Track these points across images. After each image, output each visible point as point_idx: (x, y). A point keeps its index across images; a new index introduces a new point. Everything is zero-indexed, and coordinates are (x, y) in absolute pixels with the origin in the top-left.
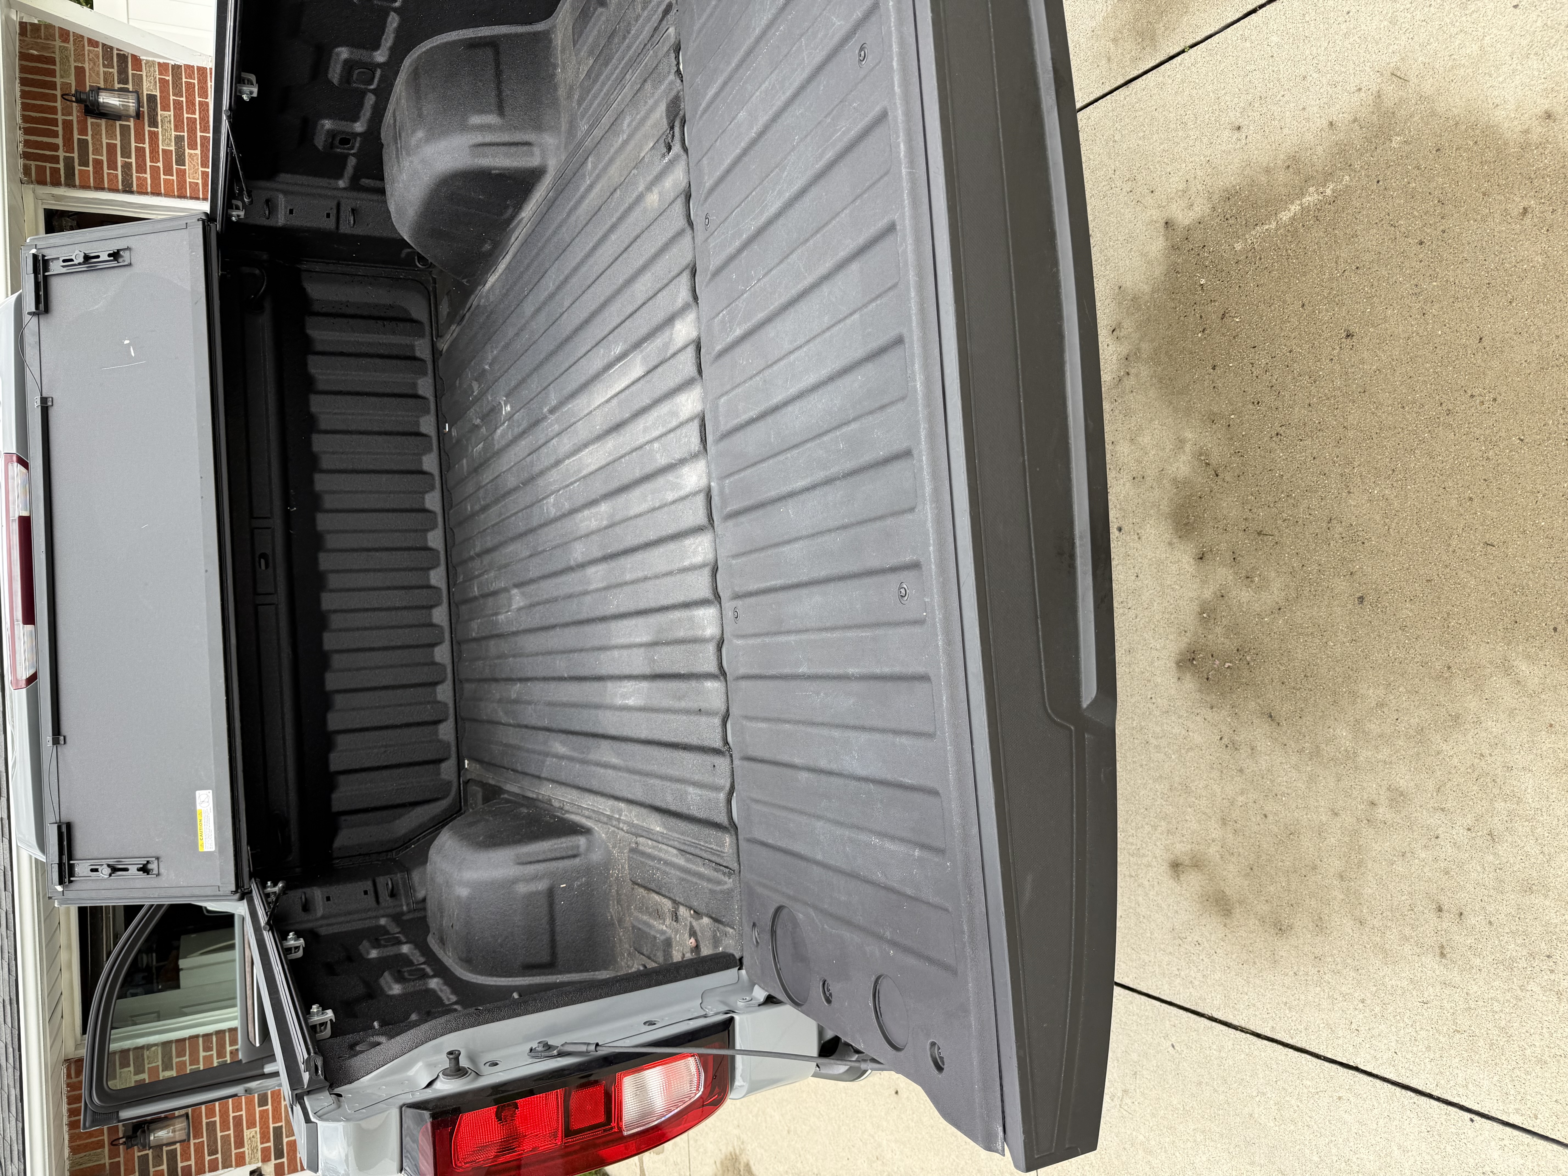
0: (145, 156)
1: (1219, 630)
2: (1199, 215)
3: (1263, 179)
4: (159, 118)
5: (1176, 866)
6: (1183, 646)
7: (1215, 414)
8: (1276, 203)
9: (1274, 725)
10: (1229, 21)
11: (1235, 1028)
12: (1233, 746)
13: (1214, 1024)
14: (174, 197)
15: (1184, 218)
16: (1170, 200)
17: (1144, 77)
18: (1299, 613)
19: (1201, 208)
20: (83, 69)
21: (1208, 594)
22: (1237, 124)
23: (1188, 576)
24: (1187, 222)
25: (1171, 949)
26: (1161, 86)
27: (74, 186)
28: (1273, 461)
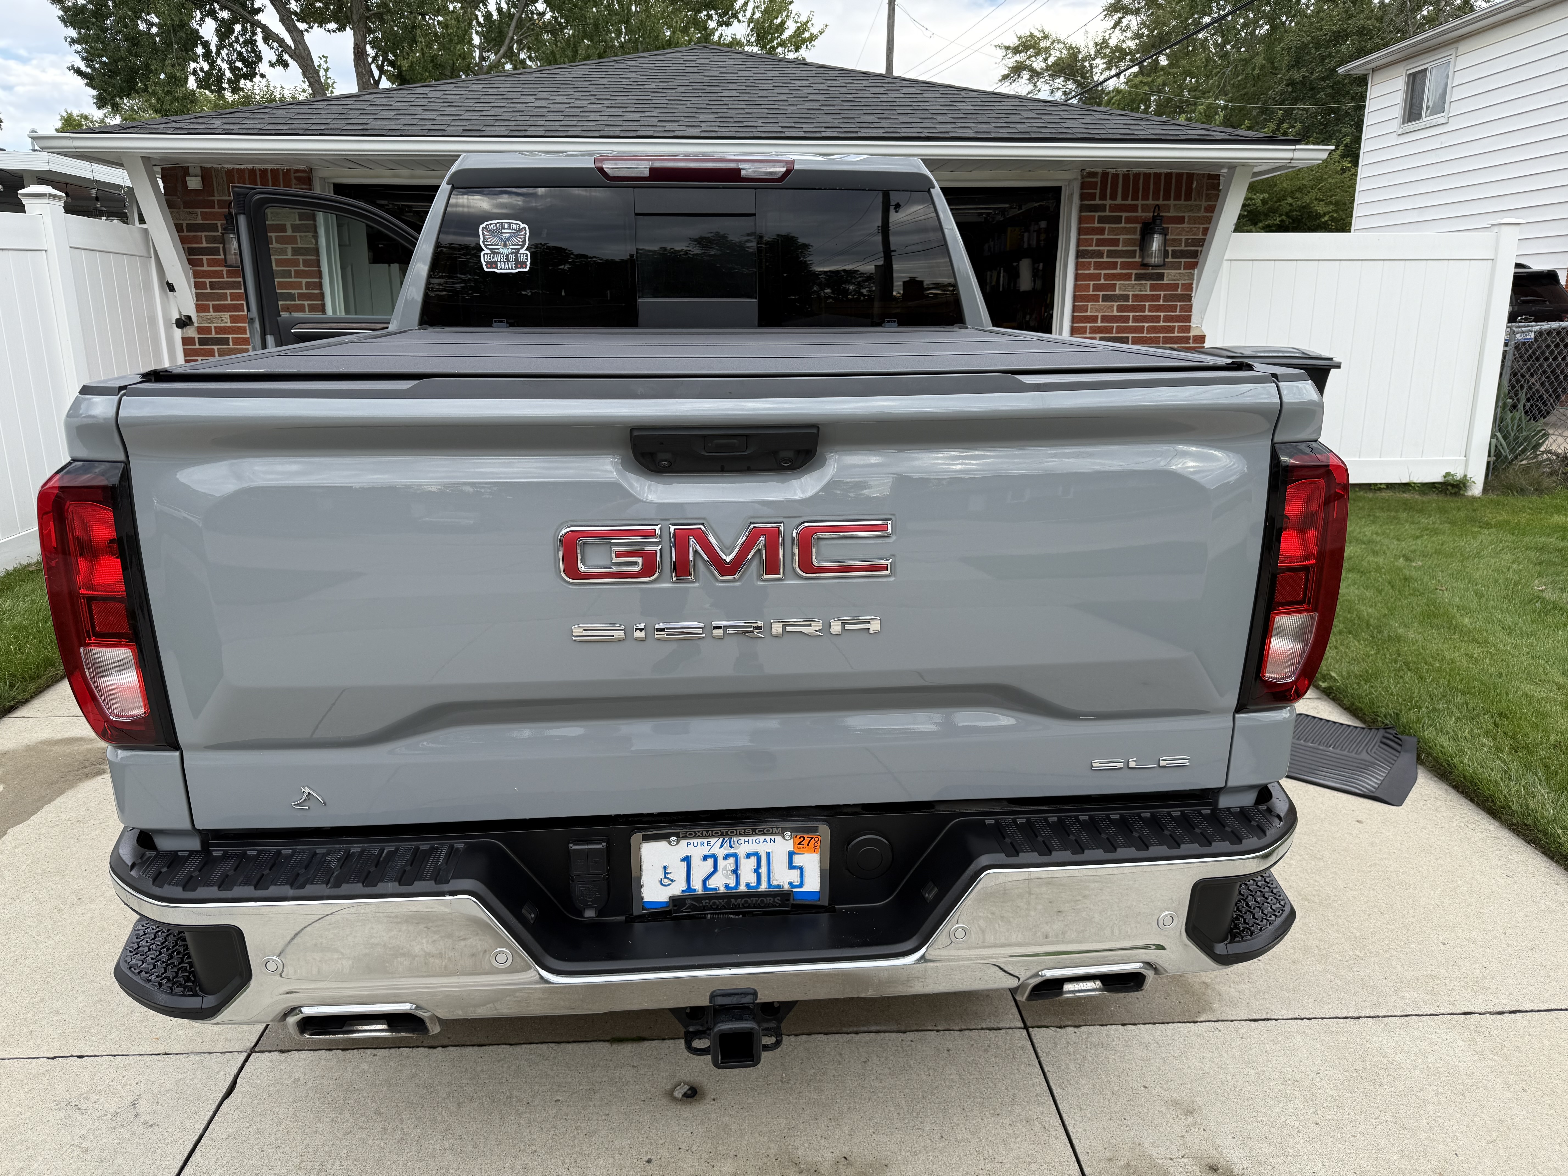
0: (1110, 269)
4: (1144, 282)
14: (1075, 291)
20: (1183, 223)
27: (1081, 211)
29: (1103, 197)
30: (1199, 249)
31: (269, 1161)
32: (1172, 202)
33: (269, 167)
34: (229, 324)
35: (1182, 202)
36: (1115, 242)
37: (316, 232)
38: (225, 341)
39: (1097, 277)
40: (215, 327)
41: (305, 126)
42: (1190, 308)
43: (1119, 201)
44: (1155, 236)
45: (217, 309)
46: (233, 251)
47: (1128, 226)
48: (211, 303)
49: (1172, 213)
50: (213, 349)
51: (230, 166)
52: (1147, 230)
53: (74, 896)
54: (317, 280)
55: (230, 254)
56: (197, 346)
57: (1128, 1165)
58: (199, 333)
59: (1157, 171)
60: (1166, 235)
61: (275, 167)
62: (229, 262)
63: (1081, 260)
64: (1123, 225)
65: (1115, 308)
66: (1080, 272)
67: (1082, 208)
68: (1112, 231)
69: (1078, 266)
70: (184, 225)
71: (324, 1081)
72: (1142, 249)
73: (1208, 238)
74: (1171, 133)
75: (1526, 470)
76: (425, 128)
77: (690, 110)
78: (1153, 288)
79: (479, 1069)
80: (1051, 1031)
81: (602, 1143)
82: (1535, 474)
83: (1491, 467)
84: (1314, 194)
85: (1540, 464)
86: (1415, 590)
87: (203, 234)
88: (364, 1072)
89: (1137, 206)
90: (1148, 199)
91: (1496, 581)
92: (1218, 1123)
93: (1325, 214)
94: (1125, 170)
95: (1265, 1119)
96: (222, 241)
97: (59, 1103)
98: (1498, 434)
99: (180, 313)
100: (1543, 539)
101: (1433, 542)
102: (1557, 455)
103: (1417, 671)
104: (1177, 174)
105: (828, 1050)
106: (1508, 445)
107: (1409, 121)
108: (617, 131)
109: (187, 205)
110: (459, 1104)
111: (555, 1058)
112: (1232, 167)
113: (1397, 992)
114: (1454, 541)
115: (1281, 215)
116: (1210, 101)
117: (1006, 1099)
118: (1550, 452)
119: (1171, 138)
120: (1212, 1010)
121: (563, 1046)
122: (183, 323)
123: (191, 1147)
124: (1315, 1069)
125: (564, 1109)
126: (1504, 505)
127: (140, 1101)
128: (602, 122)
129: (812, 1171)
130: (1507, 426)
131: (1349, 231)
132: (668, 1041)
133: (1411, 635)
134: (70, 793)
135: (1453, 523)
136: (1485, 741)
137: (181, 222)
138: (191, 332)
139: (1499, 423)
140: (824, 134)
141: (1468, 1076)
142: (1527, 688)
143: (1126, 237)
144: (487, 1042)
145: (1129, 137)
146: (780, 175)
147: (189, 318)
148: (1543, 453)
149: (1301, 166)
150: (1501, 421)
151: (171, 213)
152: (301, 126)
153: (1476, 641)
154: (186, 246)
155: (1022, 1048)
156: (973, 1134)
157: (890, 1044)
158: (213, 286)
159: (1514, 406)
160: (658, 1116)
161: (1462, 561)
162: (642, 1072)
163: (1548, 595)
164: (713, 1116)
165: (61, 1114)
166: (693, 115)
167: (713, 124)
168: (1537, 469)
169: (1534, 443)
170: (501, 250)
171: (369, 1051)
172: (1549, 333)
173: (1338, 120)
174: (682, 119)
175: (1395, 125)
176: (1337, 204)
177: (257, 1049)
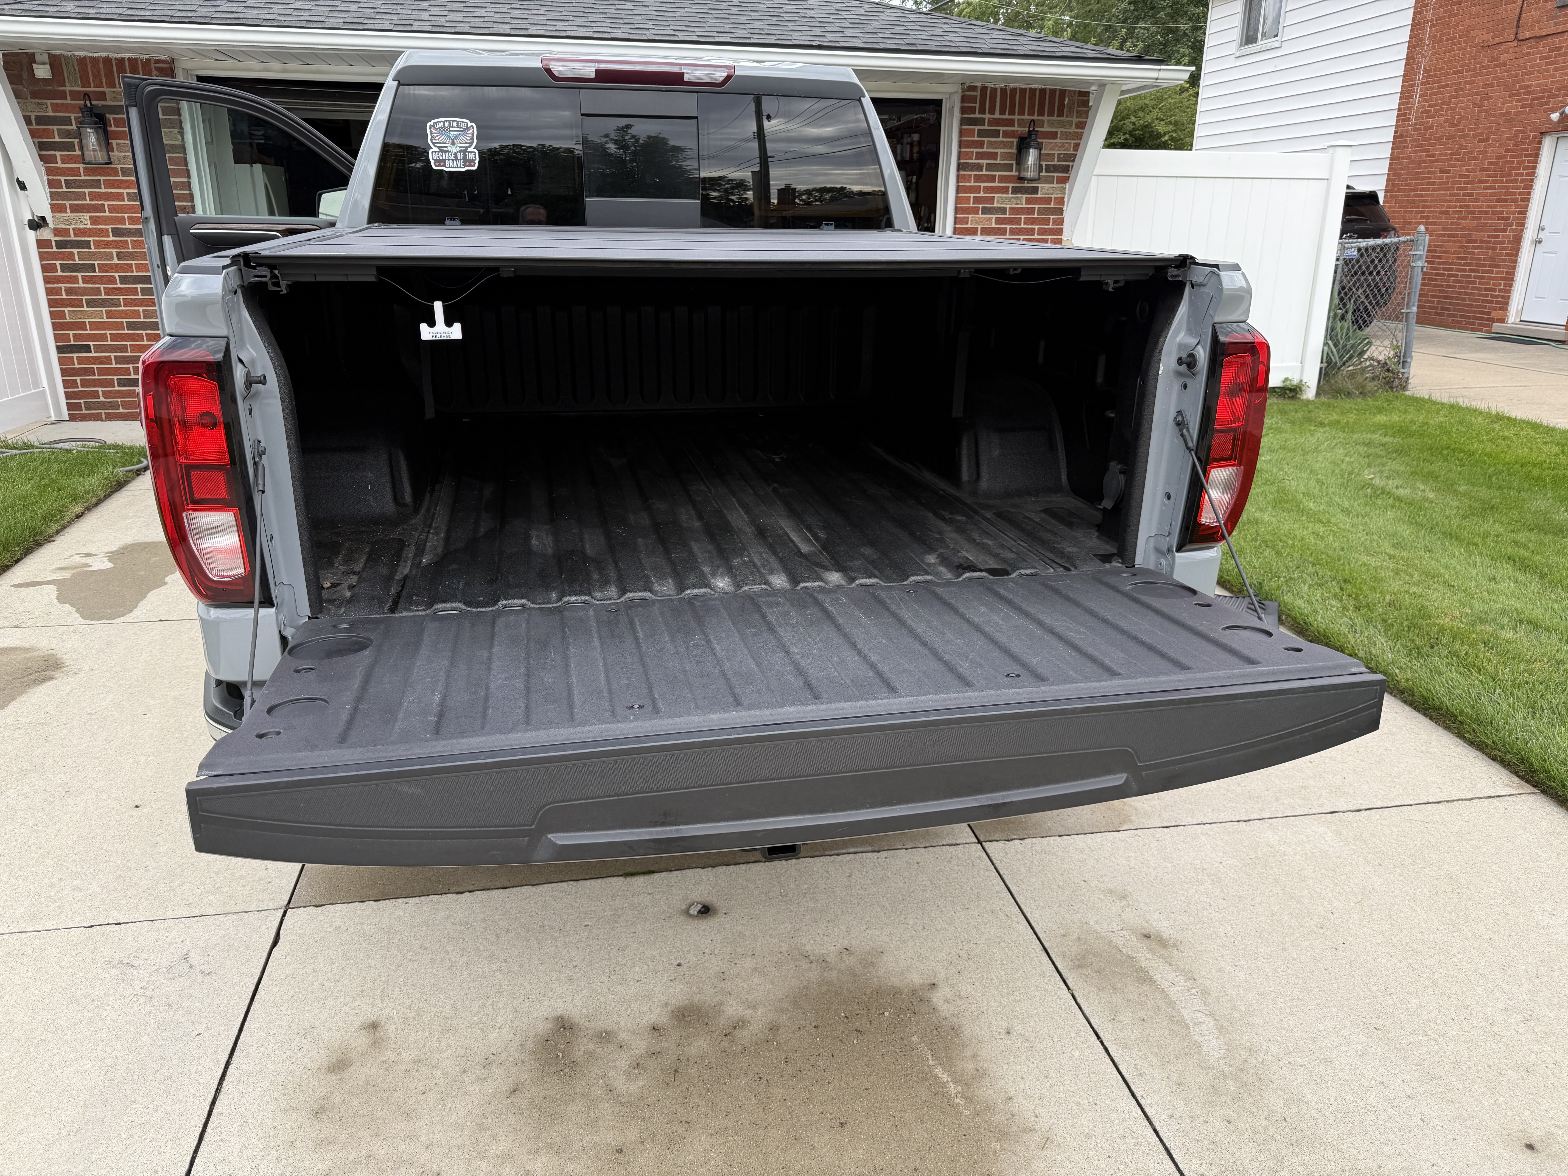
0: (988, 182)
1: (591, 1046)
2: (940, 1008)
3: (968, 1053)
4: (1020, 196)
5: (374, 1026)
6: (577, 1020)
7: (777, 1030)
8: (948, 1063)
9: (507, 1094)
10: (1092, 1021)
11: (220, 1084)
12: (487, 1063)
13: (223, 1066)
14: (956, 204)
15: (937, 998)
16: (953, 986)
17: (1050, 962)
18: (607, 1105)
19: (945, 1010)
20: (1056, 138)
21: (622, 1036)
22: (1012, 1031)
23: (638, 1020)
24: (935, 999)
25: (294, 1027)
26: (1043, 975)
27: (961, 124)
28: (738, 1077)
29: (982, 111)
30: (1071, 164)
31: (332, 992)
32: (1046, 118)
33: (126, 56)
34: (89, 226)
35: (1055, 118)
36: (994, 156)
37: (181, 128)
38: (87, 245)
39: (977, 190)
40: (74, 229)
41: (170, 13)
42: (1061, 222)
43: (997, 115)
44: (1031, 150)
45: (75, 209)
46: (91, 147)
47: (1005, 140)
48: (67, 203)
49: (1046, 129)
50: (73, 253)
51: (82, 54)
52: (1024, 144)
53: (60, 789)
54: (186, 180)
55: (88, 150)
56: (55, 249)
57: (1079, 939)
58: (56, 235)
59: (1033, 86)
60: (1041, 150)
61: (133, 56)
62: (87, 159)
63: (962, 173)
64: (1001, 139)
65: (994, 220)
66: (961, 184)
67: (963, 121)
68: (990, 144)
69: (959, 178)
70: (33, 118)
71: (365, 927)
72: (1019, 163)
73: (1079, 153)
74: (1047, 49)
75: (1352, 375)
76: (302, 18)
77: (577, 9)
78: (1028, 201)
79: (508, 906)
80: (1001, 844)
81: (635, 954)
82: (1360, 379)
83: (1323, 372)
84: (1155, 113)
85: (1363, 370)
86: (1267, 480)
87: (55, 128)
88: (400, 917)
89: (1013, 120)
90: (1024, 114)
91: (1333, 472)
92: (1146, 903)
93: (1165, 134)
94: (1002, 85)
95: (1183, 898)
96: (79, 135)
97: (109, 962)
98: (1330, 342)
99: (33, 213)
100: (1369, 436)
101: (1278, 439)
102: (1379, 362)
103: (1273, 547)
104: (1051, 90)
105: (815, 869)
106: (1338, 352)
107: (1246, 44)
108: (506, 29)
109: (35, 95)
110: (497, 935)
111: (576, 893)
112: (1102, 85)
113: (1277, 800)
114: (1296, 439)
115: (1124, 134)
116: (1057, 16)
117: (972, 896)
118: (1372, 359)
119: (1048, 54)
120: (1131, 821)
121: (581, 882)
122: (37, 224)
123: (254, 987)
124: (1219, 860)
125: (595, 931)
126: (1334, 407)
127: (190, 955)
128: (489, 19)
129: (820, 961)
130: (1337, 335)
131: (1191, 150)
132: (675, 872)
133: (1266, 518)
134: (23, 698)
135: (1293, 423)
136: (1334, 603)
137: (29, 114)
138: (46, 234)
139: (1331, 333)
140: (717, 39)
141: (1337, 857)
142: (1365, 559)
143: (1004, 151)
144: (509, 884)
145: (1009, 52)
146: (721, 80)
147: (43, 219)
148: (1366, 360)
149: (1165, 86)
150: (1332, 330)
151: (18, 103)
152: (165, 13)
153: (1321, 522)
154: (37, 140)
155: (979, 858)
156: (949, 924)
157: (868, 861)
158: (69, 184)
159: (1343, 318)
160: (679, 930)
161: (1303, 455)
162: (658, 897)
163: (1377, 482)
164: (728, 926)
165: (115, 971)
166: (582, 14)
167: (604, 24)
168: (1362, 374)
169: (1360, 351)
170: (449, 149)
171: (400, 900)
172: (1374, 248)
173: (1177, 41)
174: (571, 18)
175: (1233, 48)
176: (1176, 123)
177: (291, 906)
